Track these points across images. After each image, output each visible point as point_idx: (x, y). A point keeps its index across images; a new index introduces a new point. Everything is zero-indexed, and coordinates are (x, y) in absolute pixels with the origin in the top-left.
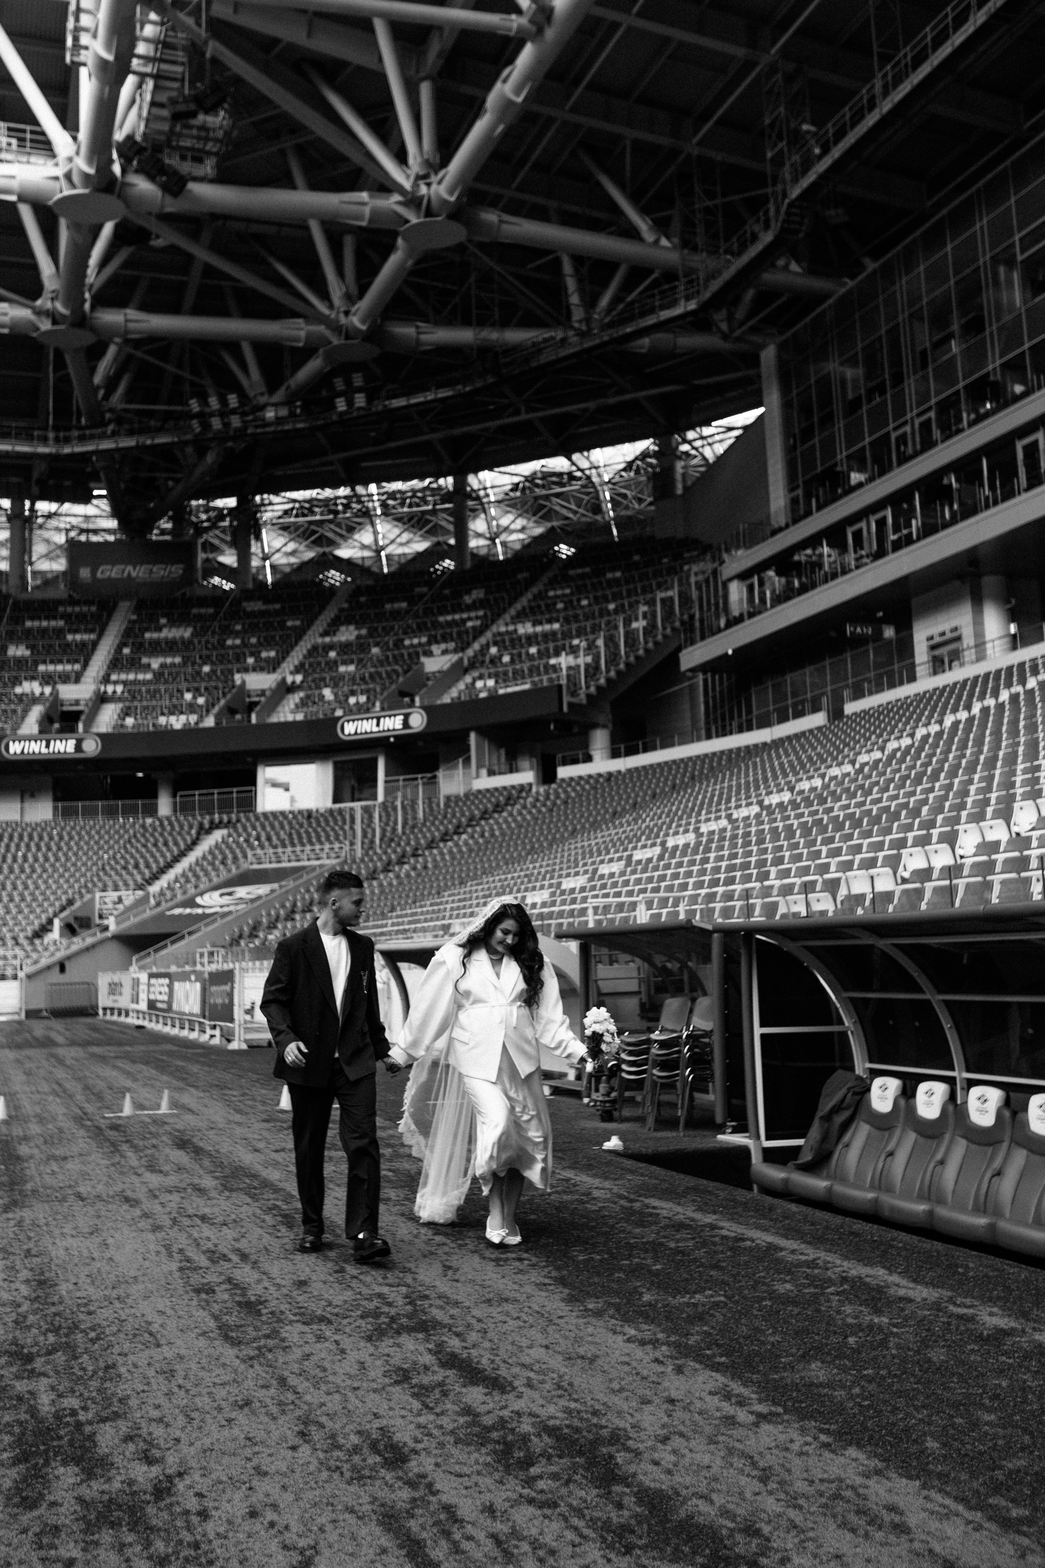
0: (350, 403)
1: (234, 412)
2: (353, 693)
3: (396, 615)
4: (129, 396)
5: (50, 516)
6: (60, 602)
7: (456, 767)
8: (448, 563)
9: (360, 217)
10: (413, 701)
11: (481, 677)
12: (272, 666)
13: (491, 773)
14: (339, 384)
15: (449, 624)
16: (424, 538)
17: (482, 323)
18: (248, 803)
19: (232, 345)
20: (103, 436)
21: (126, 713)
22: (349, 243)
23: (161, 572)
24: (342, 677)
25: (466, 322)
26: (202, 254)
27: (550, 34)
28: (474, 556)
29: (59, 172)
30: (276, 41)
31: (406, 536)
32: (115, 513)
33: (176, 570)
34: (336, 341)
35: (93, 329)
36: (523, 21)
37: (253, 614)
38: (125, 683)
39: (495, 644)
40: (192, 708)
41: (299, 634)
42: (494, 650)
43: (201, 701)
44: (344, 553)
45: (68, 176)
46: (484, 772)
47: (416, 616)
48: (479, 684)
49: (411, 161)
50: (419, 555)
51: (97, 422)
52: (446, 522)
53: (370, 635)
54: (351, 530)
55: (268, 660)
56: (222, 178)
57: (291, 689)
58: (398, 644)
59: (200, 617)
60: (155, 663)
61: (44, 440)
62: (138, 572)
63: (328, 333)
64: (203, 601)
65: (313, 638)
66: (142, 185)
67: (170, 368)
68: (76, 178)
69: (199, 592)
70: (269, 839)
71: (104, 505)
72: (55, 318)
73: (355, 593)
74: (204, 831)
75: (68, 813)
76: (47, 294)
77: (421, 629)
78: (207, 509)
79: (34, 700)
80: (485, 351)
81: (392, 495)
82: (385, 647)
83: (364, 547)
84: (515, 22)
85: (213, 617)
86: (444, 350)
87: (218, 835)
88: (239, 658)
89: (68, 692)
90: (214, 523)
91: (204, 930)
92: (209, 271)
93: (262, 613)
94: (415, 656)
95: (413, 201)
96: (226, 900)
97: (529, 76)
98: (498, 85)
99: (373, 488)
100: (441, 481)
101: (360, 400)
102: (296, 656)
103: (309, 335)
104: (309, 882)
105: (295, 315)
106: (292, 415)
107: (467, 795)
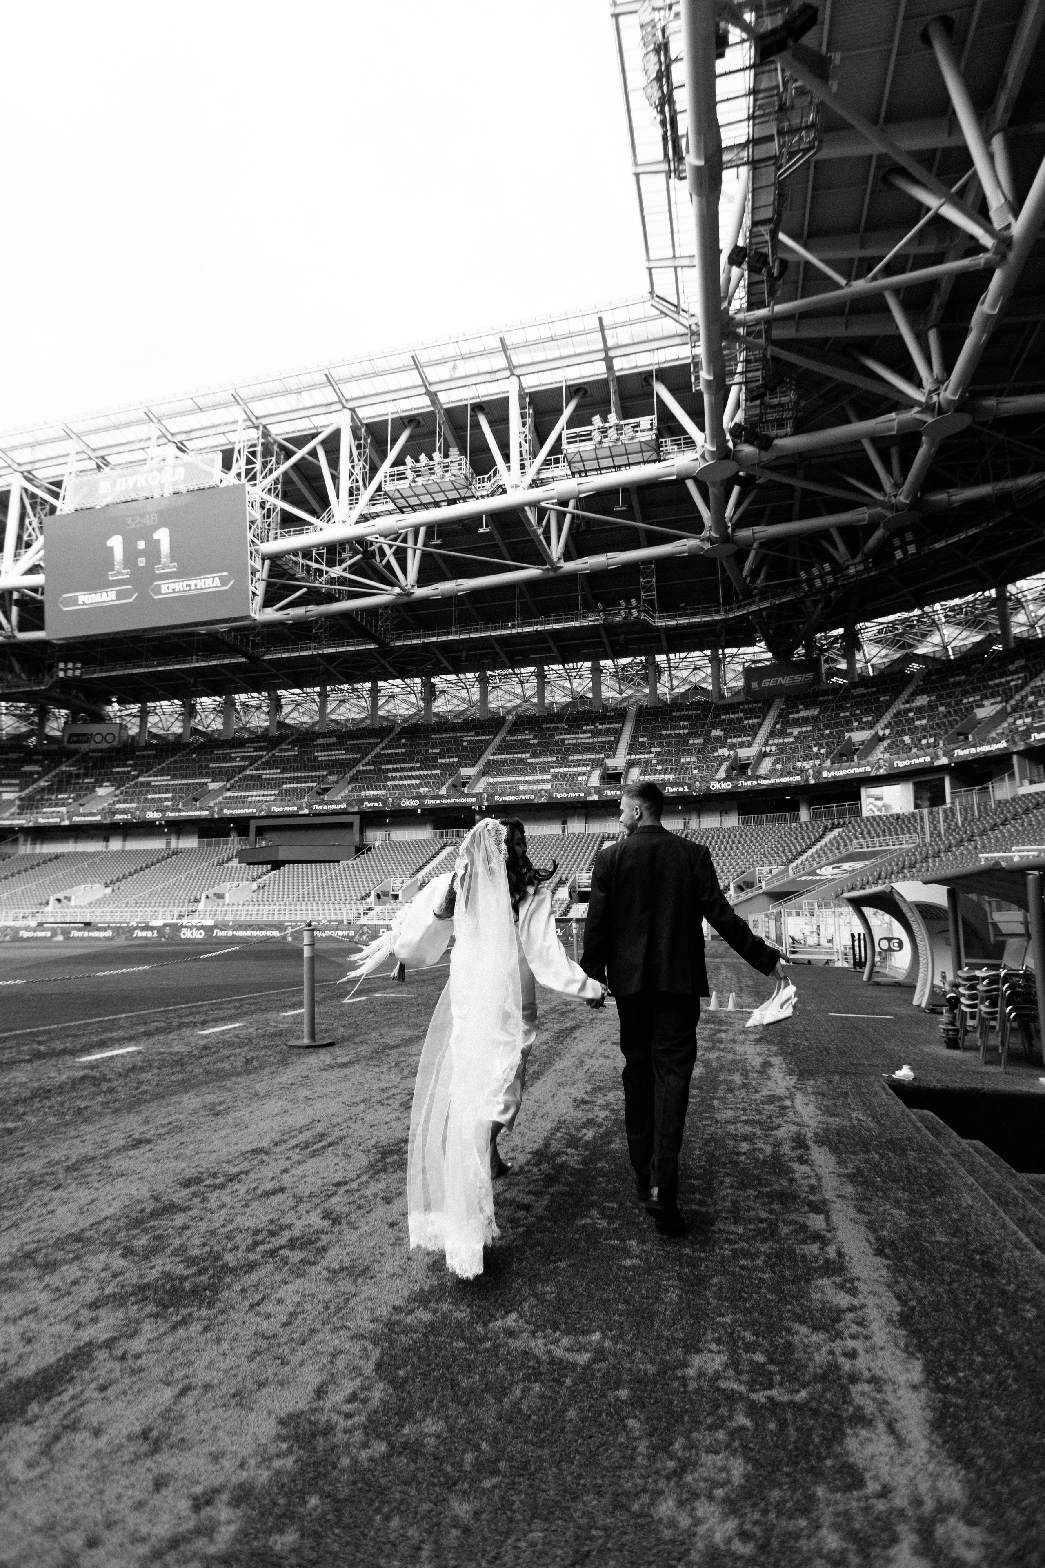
0: (905, 552)
1: (828, 573)
2: (924, 737)
3: (956, 685)
4: (768, 578)
5: (733, 656)
6: (741, 703)
7: (1003, 779)
8: (999, 647)
9: (892, 429)
10: (967, 738)
11: (1020, 718)
12: (871, 725)
13: (1032, 782)
14: (897, 542)
15: (997, 685)
16: (978, 633)
17: (997, 478)
18: (856, 811)
19: (824, 533)
20: (753, 602)
21: (777, 762)
22: (894, 452)
23: (799, 678)
24: (916, 728)
25: (986, 481)
26: (800, 484)
27: (1012, 256)
28: (1016, 638)
29: (698, 455)
30: (827, 339)
31: (964, 634)
32: (770, 648)
33: (809, 676)
34: (889, 515)
35: (734, 542)
36: (989, 255)
37: (858, 696)
38: (777, 745)
39: (1033, 694)
40: (817, 756)
41: (888, 705)
42: (1031, 698)
43: (823, 751)
44: (920, 651)
45: (703, 456)
46: (1026, 782)
47: (972, 683)
48: (1019, 722)
49: (925, 383)
50: (976, 645)
51: (749, 596)
52: (993, 619)
53: (938, 699)
54: (924, 636)
55: (866, 723)
56: (797, 432)
57: (882, 739)
58: (959, 703)
59: (824, 702)
60: (796, 732)
61: (717, 612)
62: (786, 680)
63: (883, 511)
64: (825, 693)
65: (898, 706)
66: (747, 449)
67: (790, 557)
68: (707, 456)
69: (823, 687)
70: (869, 833)
71: (763, 644)
72: (711, 540)
73: (927, 675)
74: (826, 830)
75: (745, 822)
76: (706, 529)
77: (975, 691)
78: (826, 638)
79: (724, 759)
80: (1003, 498)
81: (952, 609)
82: (948, 705)
83: (935, 645)
84: (982, 258)
85: (832, 701)
86: (969, 504)
87: (836, 832)
88: (848, 723)
89: (743, 753)
90: (830, 646)
91: (817, 890)
92: (806, 493)
93: (864, 695)
94: (970, 709)
95: (928, 408)
96: (836, 871)
97: (1000, 294)
98: (979, 308)
99: (937, 606)
100: (987, 594)
101: (912, 549)
102: (887, 718)
103: (870, 516)
104: (892, 859)
105: (862, 505)
106: (867, 568)
107: (1013, 799)
